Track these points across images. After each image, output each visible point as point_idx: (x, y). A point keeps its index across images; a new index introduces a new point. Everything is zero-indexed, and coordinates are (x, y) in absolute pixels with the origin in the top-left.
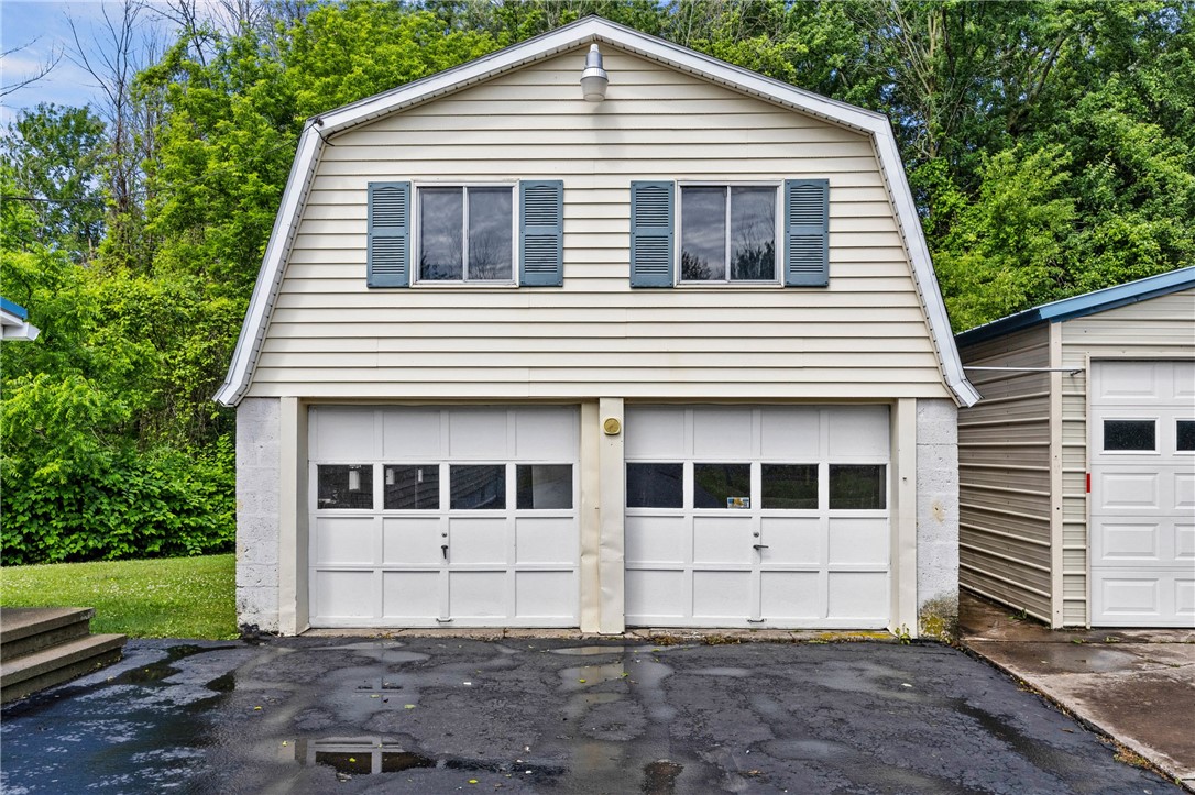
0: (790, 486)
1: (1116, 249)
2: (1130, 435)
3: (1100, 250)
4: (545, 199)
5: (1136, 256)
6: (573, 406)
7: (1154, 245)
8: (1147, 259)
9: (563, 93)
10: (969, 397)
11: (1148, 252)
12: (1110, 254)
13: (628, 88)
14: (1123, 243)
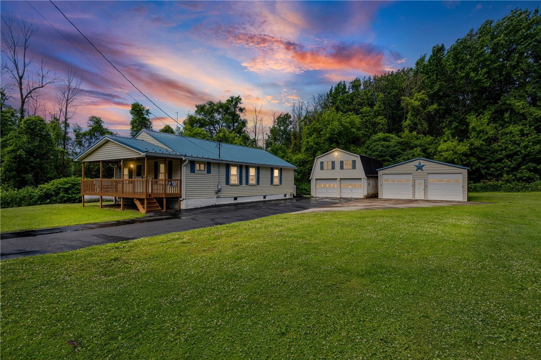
4: (334, 162)
6: (336, 179)
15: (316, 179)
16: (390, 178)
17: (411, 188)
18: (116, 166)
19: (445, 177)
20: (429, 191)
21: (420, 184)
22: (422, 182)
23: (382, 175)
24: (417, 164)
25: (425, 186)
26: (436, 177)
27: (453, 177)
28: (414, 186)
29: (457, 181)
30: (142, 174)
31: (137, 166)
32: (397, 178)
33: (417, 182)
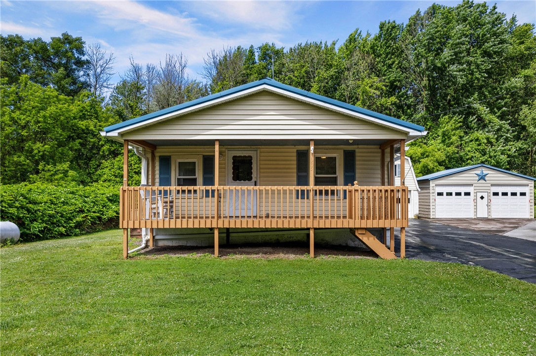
1: (475, 141)
2: (440, 194)
5: (481, 144)
8: (484, 145)
10: (419, 190)
11: (484, 143)
12: (474, 142)
14: (477, 140)
16: (445, 190)
17: (472, 204)
18: (149, 156)
19: (509, 190)
20: (493, 207)
21: (482, 198)
22: (485, 195)
23: (434, 188)
24: (478, 172)
25: (489, 201)
26: (500, 190)
27: (518, 190)
28: (475, 200)
29: (523, 194)
30: (254, 176)
31: (234, 157)
32: (454, 190)
33: (479, 195)
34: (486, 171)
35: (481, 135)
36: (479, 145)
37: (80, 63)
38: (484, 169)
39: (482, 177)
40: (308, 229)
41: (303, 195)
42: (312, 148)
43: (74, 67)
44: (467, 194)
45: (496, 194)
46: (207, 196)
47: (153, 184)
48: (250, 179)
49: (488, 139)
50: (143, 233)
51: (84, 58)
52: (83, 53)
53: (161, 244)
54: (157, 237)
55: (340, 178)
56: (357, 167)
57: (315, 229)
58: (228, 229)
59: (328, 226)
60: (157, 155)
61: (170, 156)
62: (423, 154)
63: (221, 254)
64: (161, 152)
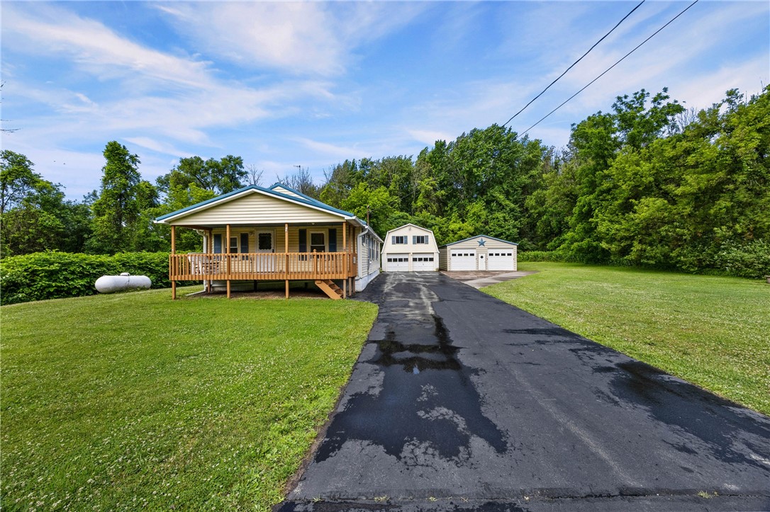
0: (426, 260)
2: (454, 255)
3: (494, 219)
4: (406, 237)
6: (408, 253)
7: (502, 219)
9: (408, 228)
10: (439, 252)
13: (412, 228)
15: (388, 254)
16: (457, 252)
17: (475, 261)
18: (208, 234)
19: (500, 252)
20: (489, 263)
21: (482, 257)
22: (484, 255)
23: (451, 250)
24: (480, 240)
25: (487, 259)
26: (494, 252)
27: (506, 252)
28: (477, 259)
29: (509, 255)
30: (272, 246)
31: (260, 234)
32: (463, 252)
33: (480, 255)
34: (484, 239)
35: (500, 215)
36: (499, 221)
37: (241, 174)
38: (483, 238)
39: (482, 244)
40: (285, 281)
41: (302, 258)
42: (286, 228)
43: (237, 176)
44: (472, 255)
45: (491, 255)
46: (243, 259)
47: (211, 252)
48: (270, 248)
49: (504, 217)
50: (204, 283)
51: (243, 170)
52: (241, 167)
53: (217, 289)
54: (213, 285)
55: (327, 248)
56: (337, 239)
57: (289, 281)
58: (255, 280)
59: (300, 278)
60: (213, 234)
61: (220, 235)
62: (460, 228)
63: (231, 297)
64: (215, 232)
